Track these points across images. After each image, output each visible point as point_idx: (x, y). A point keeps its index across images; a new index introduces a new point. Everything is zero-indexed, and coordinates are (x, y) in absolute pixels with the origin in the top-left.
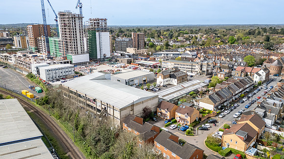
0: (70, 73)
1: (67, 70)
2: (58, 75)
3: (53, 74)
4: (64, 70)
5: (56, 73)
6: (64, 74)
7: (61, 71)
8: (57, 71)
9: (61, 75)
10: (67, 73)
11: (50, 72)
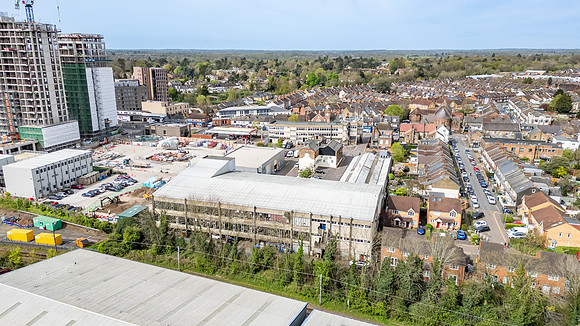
0: (84, 171)
1: (77, 164)
2: (59, 181)
3: (49, 179)
4: (71, 166)
5: (55, 175)
6: (73, 176)
7: (65, 168)
8: (58, 170)
9: (66, 178)
10: (78, 173)
11: (43, 175)
